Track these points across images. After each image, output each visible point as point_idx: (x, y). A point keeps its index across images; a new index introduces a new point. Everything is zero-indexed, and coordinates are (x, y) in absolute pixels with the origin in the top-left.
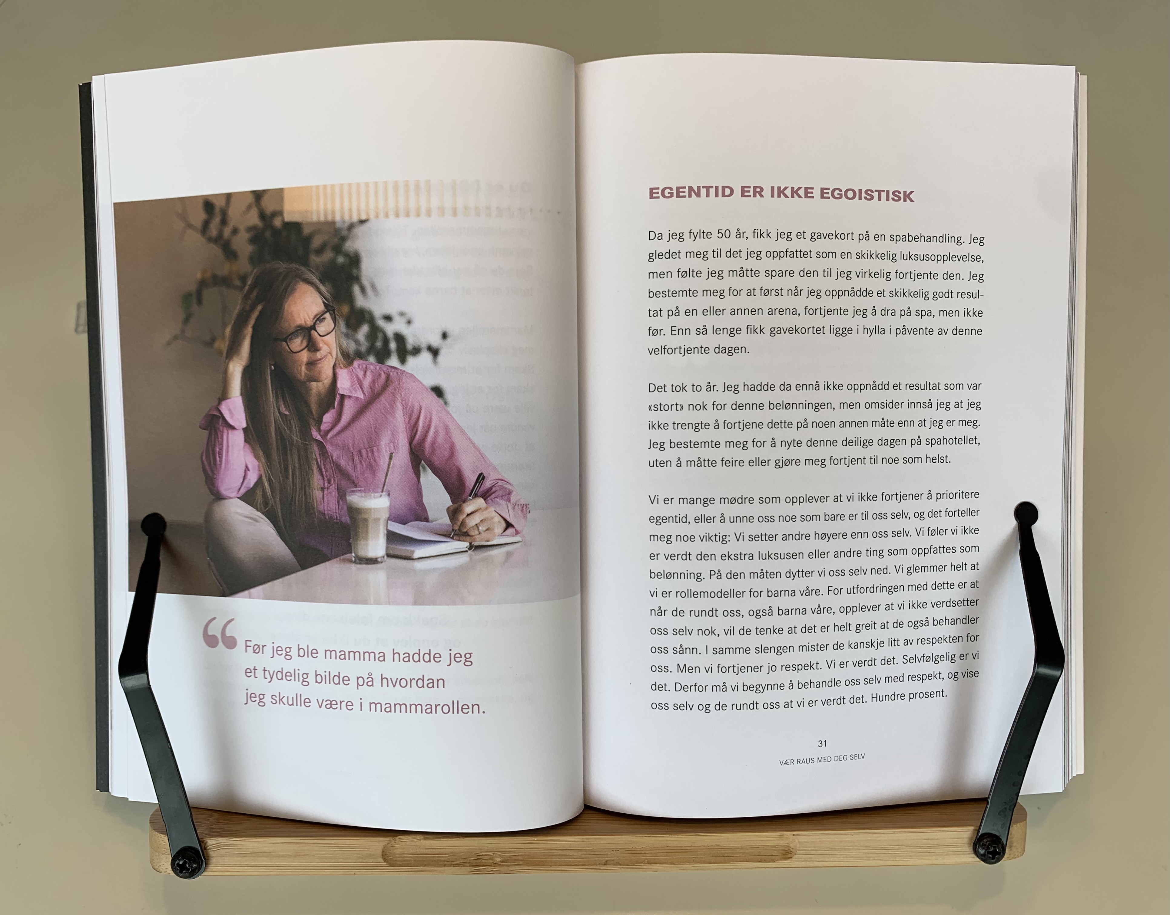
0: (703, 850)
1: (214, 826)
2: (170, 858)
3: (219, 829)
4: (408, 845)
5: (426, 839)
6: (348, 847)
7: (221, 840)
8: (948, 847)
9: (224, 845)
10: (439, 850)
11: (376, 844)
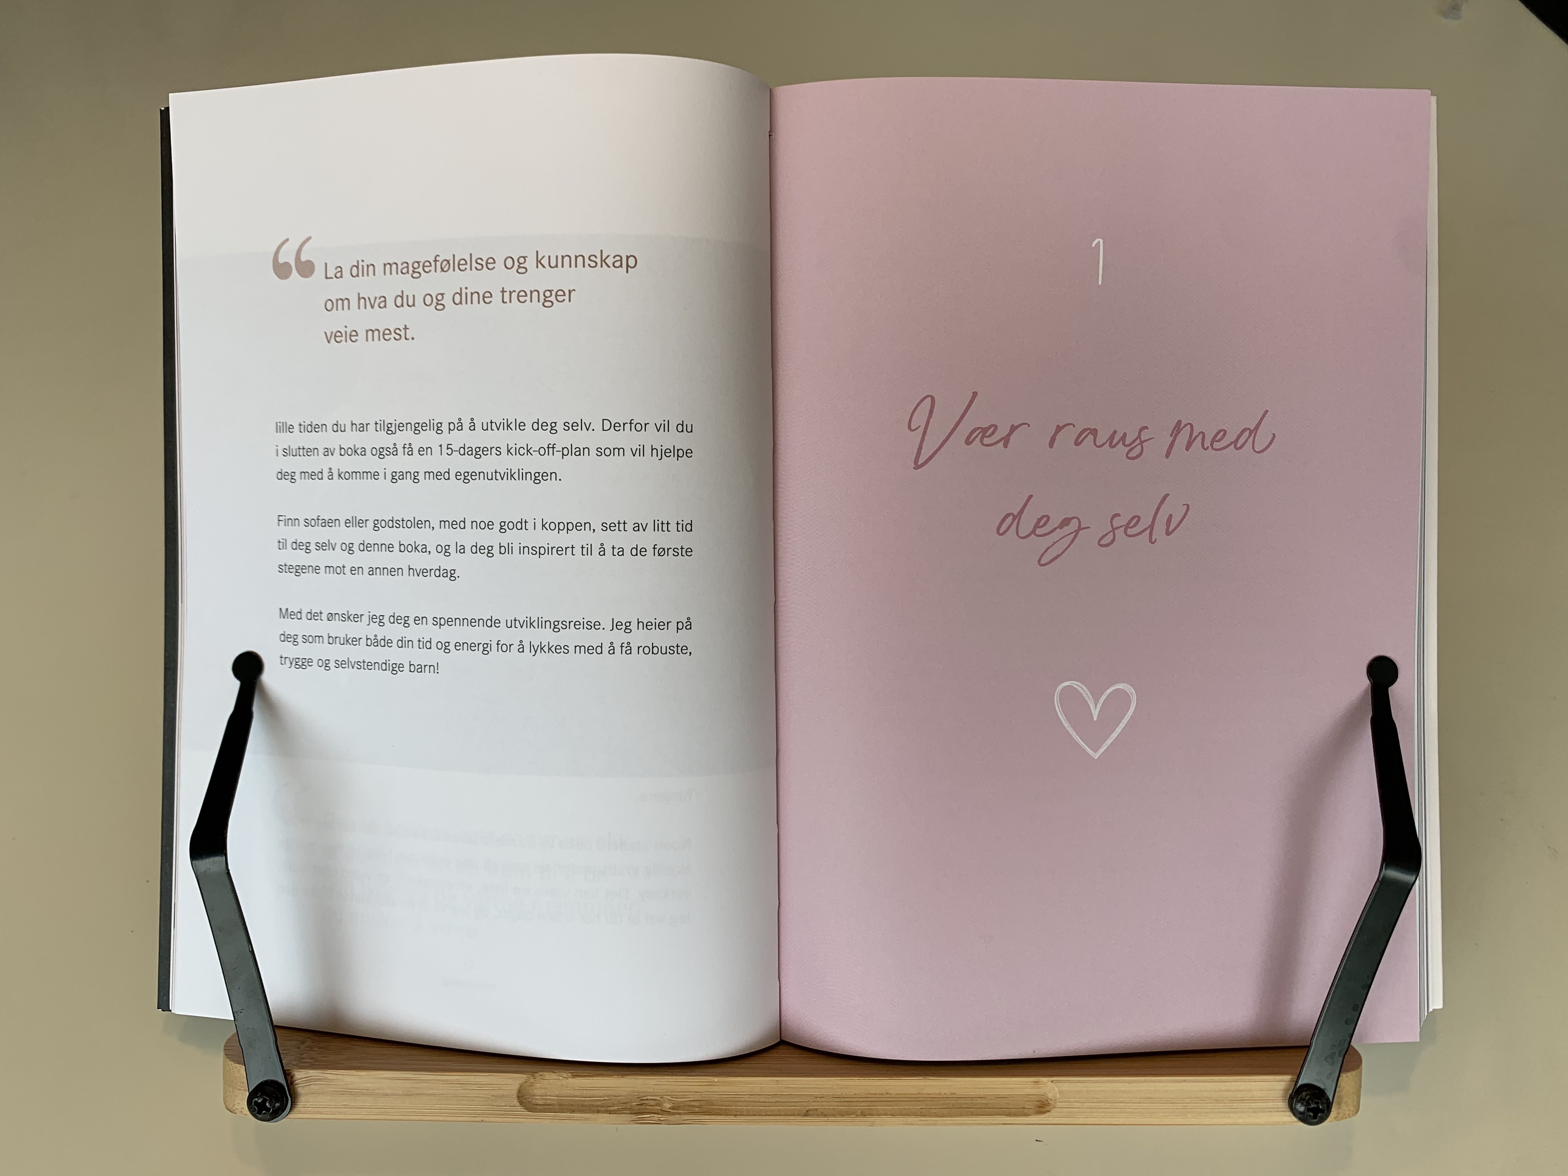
0: (934, 1099)
2: (247, 1095)
3: (312, 1058)
4: (552, 1084)
5: (574, 1076)
6: (474, 1086)
7: (312, 1073)
8: (1255, 1101)
9: (316, 1080)
10: (592, 1092)
11: (509, 1081)
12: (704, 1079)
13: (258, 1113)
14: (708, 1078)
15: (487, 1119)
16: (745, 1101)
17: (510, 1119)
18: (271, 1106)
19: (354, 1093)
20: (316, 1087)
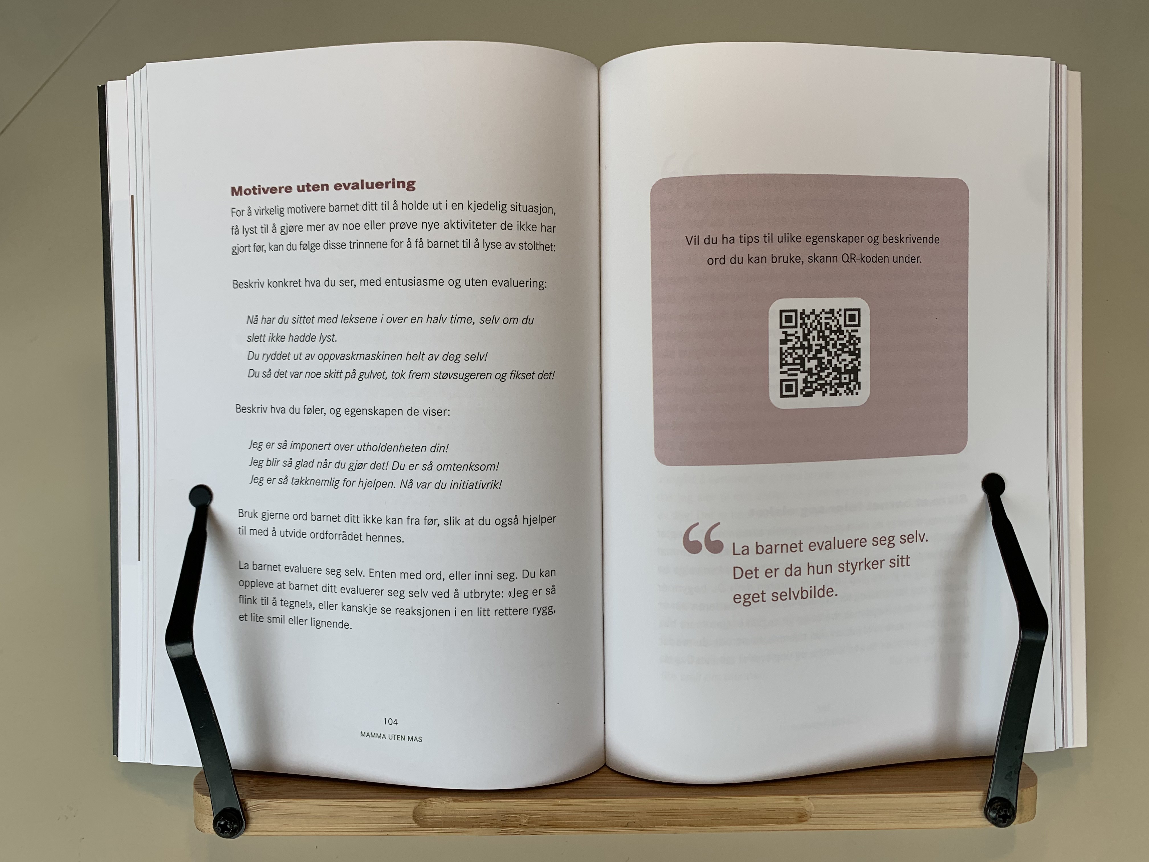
0: (721, 813)
1: (254, 789)
2: (212, 819)
3: (259, 791)
4: (438, 807)
5: (455, 801)
6: (381, 809)
7: (262, 802)
8: (959, 810)
9: (263, 807)
10: (468, 812)
11: (407, 805)
12: (550, 801)
13: (221, 832)
14: (554, 800)
15: (390, 834)
16: (581, 817)
17: (407, 833)
18: (230, 826)
19: (291, 816)
20: (264, 812)
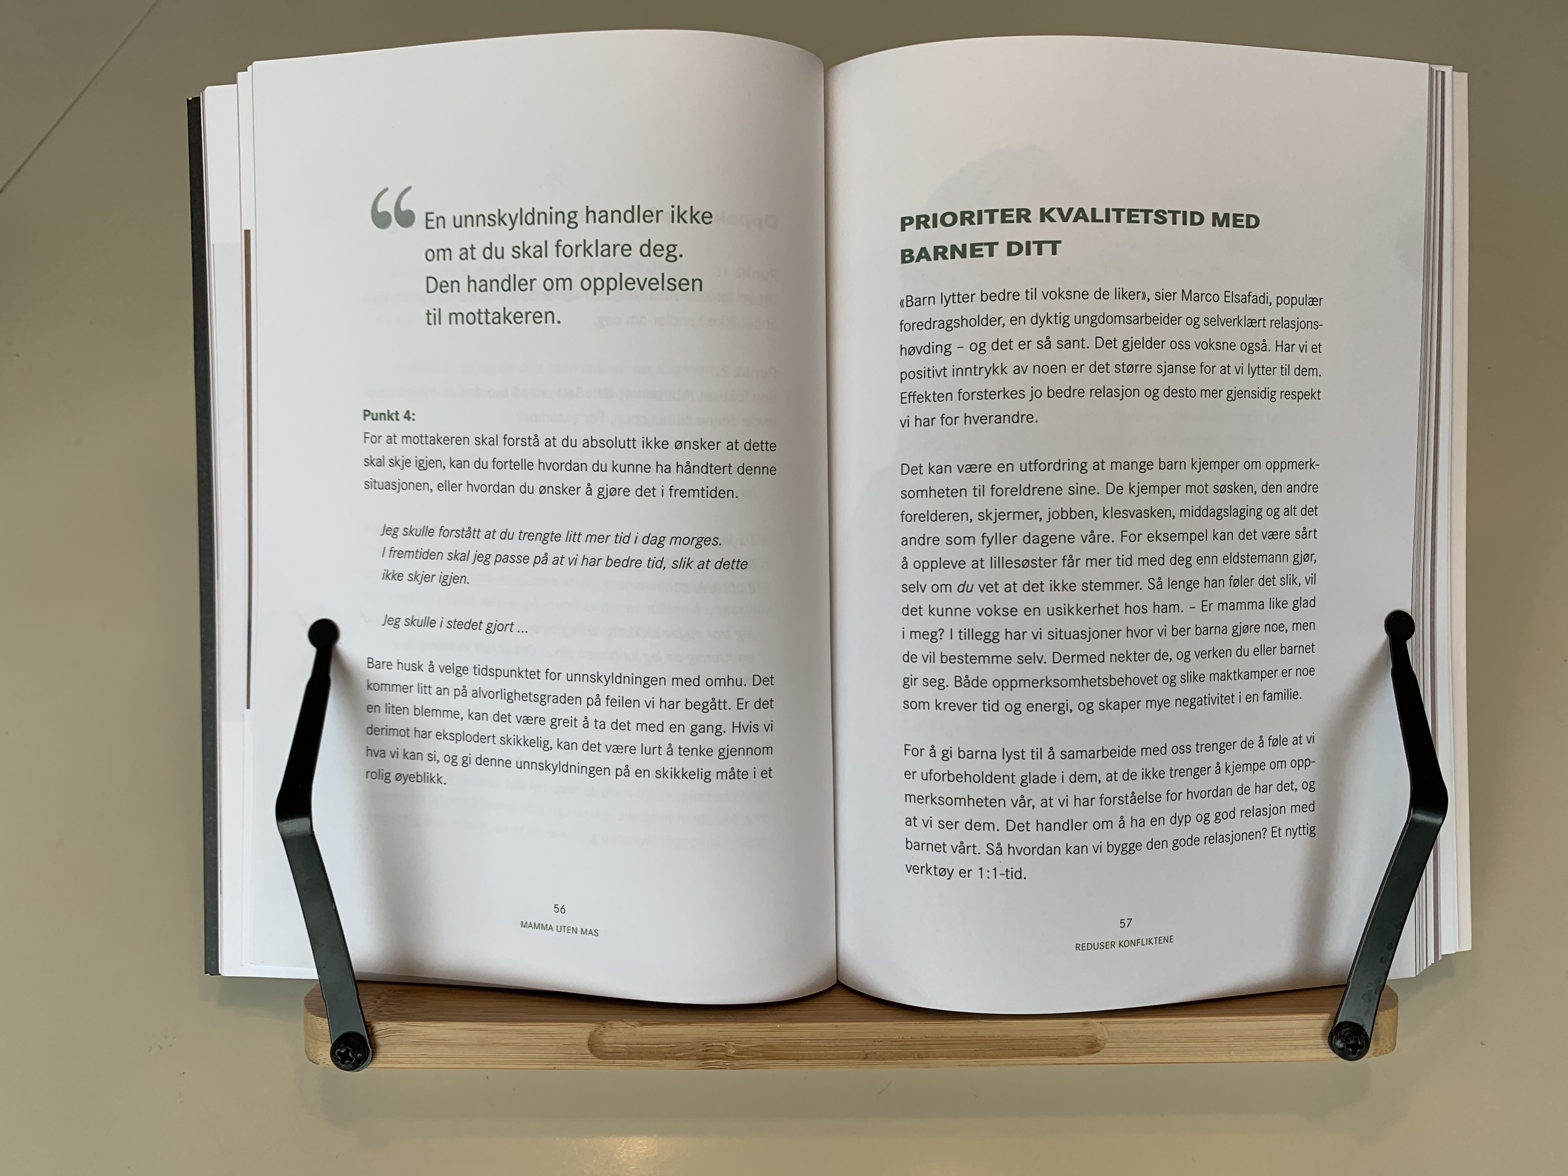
1: (382, 1009)
2: (330, 1045)
3: (389, 1012)
4: (621, 1033)
5: (642, 1025)
6: (547, 1035)
7: (393, 1025)
8: (1296, 1039)
9: (395, 1031)
10: (659, 1039)
11: (580, 1031)
12: (766, 1025)
13: (341, 1063)
14: (770, 1024)
15: (559, 1067)
16: (806, 1046)
17: (580, 1067)
18: (353, 1056)
19: (430, 1043)
20: (395, 1038)
